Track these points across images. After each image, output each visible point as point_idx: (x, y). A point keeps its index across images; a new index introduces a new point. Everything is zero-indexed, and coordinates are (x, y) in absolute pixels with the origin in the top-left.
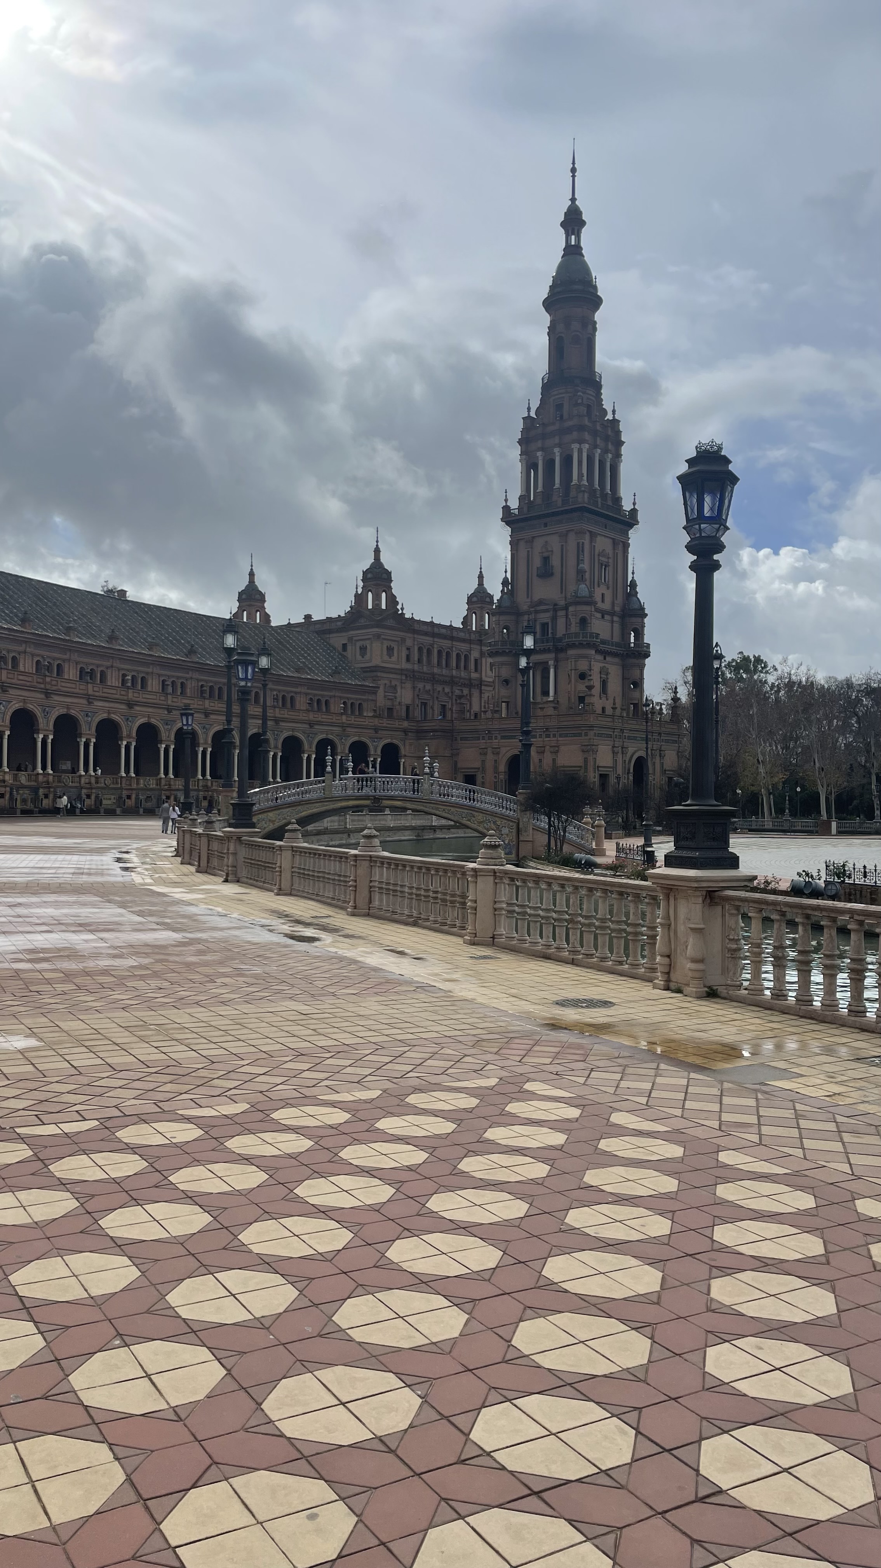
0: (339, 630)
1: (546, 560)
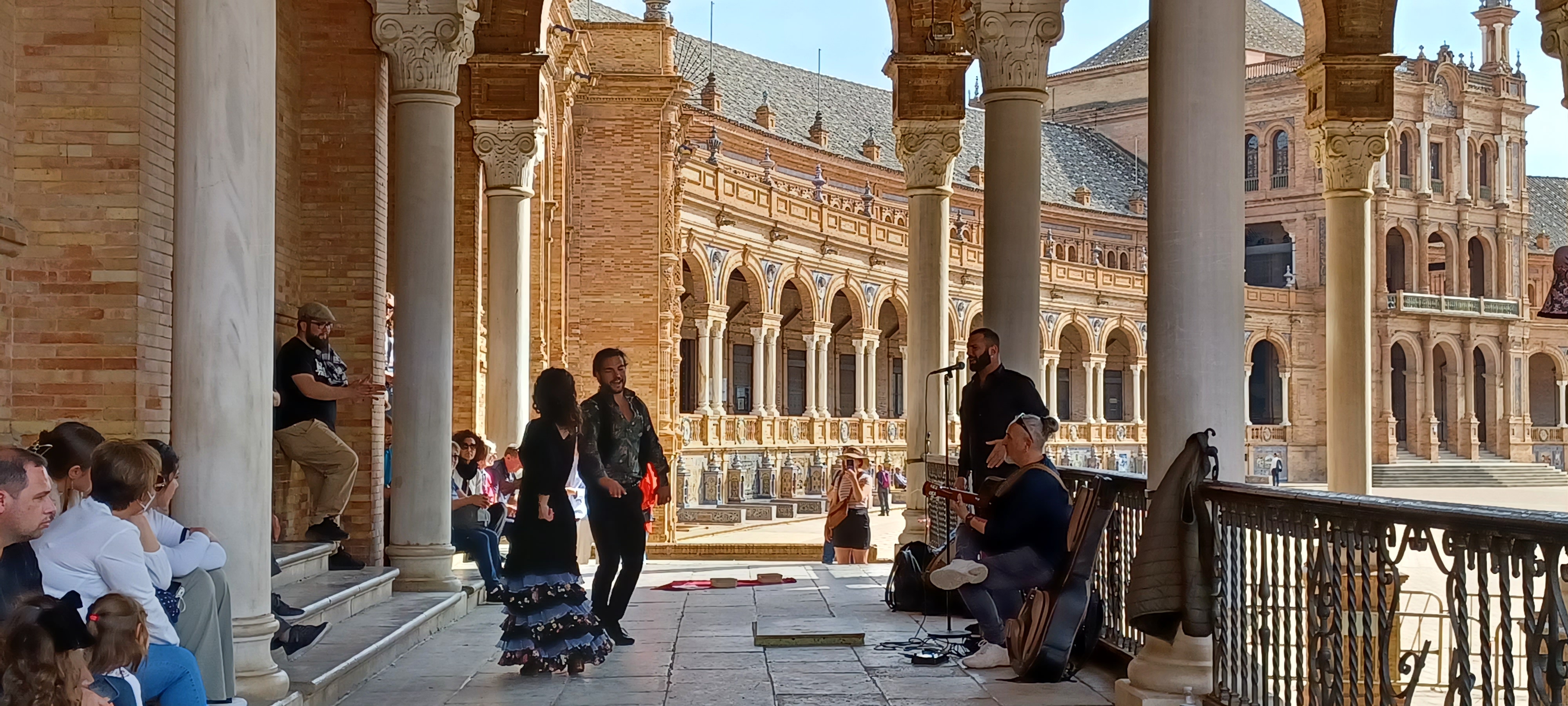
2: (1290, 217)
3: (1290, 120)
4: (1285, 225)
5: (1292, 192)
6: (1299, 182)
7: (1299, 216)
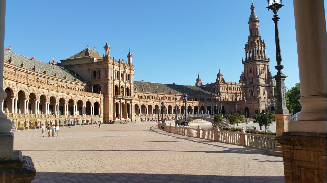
0: (213, 85)
1: (251, 70)
2: (101, 83)
3: (100, 69)
4: (100, 84)
5: (101, 79)
6: (102, 78)
7: (102, 83)
